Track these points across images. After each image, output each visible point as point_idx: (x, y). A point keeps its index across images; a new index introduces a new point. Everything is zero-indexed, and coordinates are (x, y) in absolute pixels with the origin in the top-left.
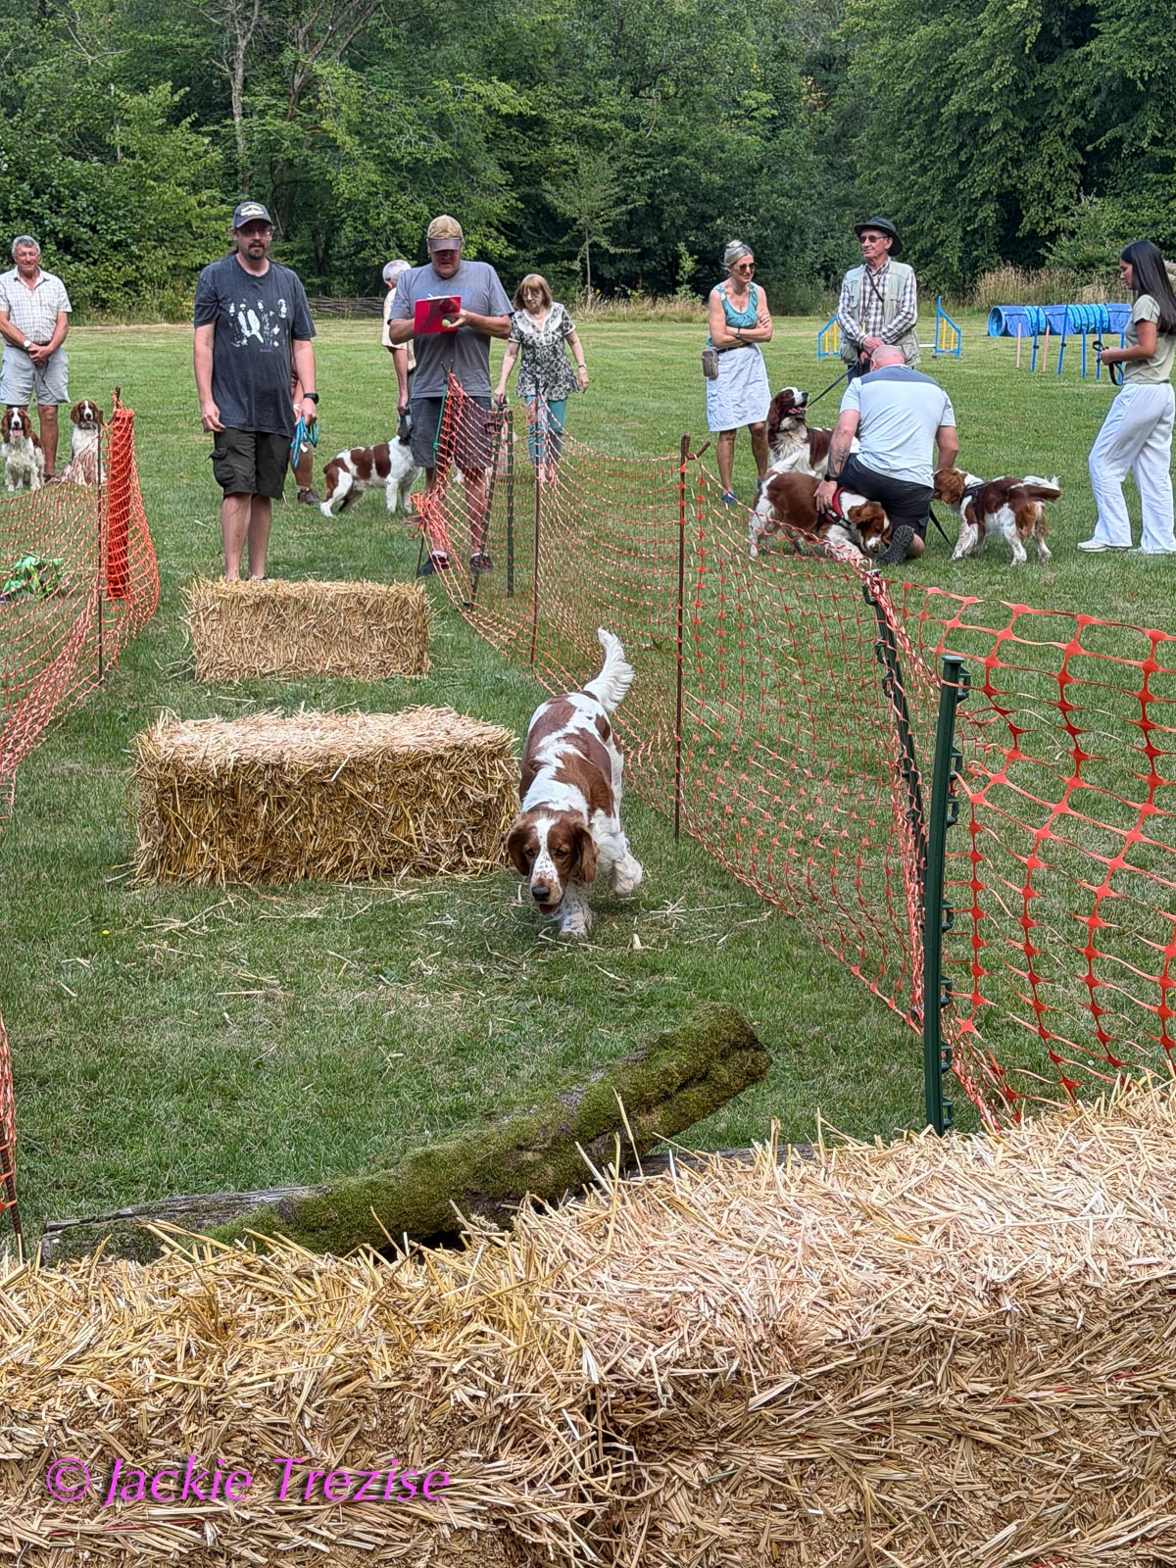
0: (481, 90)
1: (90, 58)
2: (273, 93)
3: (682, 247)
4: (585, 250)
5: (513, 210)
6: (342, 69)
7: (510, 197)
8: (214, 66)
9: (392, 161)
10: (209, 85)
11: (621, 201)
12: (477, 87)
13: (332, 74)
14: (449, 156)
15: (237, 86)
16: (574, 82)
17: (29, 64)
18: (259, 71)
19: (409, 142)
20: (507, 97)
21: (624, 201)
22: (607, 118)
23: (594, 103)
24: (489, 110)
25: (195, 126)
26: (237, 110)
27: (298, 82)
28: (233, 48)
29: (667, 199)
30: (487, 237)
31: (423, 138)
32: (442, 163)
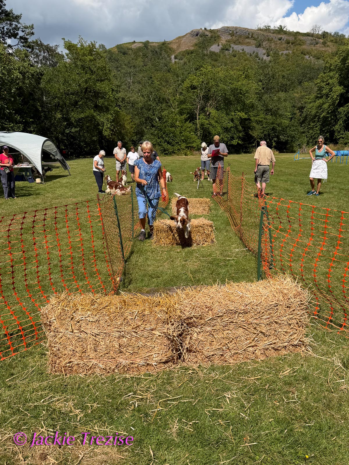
0: (239, 114)
1: (173, 110)
2: (204, 115)
3: (273, 141)
4: (256, 142)
5: (244, 135)
6: (215, 111)
7: (243, 133)
8: (194, 111)
9: (223, 127)
10: (193, 115)
11: (263, 133)
12: (238, 113)
13: (213, 112)
14: (233, 126)
15: (198, 114)
16: (255, 111)
17: (163, 111)
18: (201, 112)
19: (226, 124)
20: (243, 115)
21: (264, 133)
22: (261, 118)
23: (259, 116)
24: (240, 117)
25: (190, 122)
26: (198, 118)
27: (208, 113)
28: (197, 108)
29: (271, 133)
30: (239, 140)
31: (229, 123)
32: (231, 127)
